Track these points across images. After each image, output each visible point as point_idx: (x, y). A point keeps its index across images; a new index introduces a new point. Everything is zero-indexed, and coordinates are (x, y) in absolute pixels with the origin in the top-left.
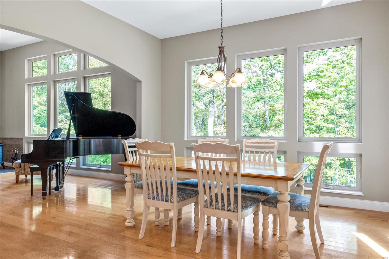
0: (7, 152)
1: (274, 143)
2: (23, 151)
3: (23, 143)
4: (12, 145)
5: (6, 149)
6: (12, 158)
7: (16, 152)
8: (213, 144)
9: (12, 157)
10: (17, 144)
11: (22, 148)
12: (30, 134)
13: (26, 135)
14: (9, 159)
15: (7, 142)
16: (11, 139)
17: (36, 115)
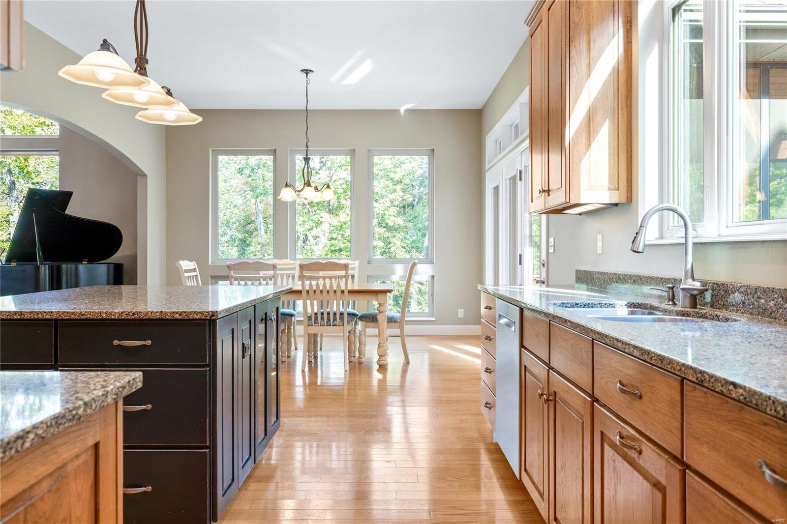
1: (354, 264)
8: (324, 262)
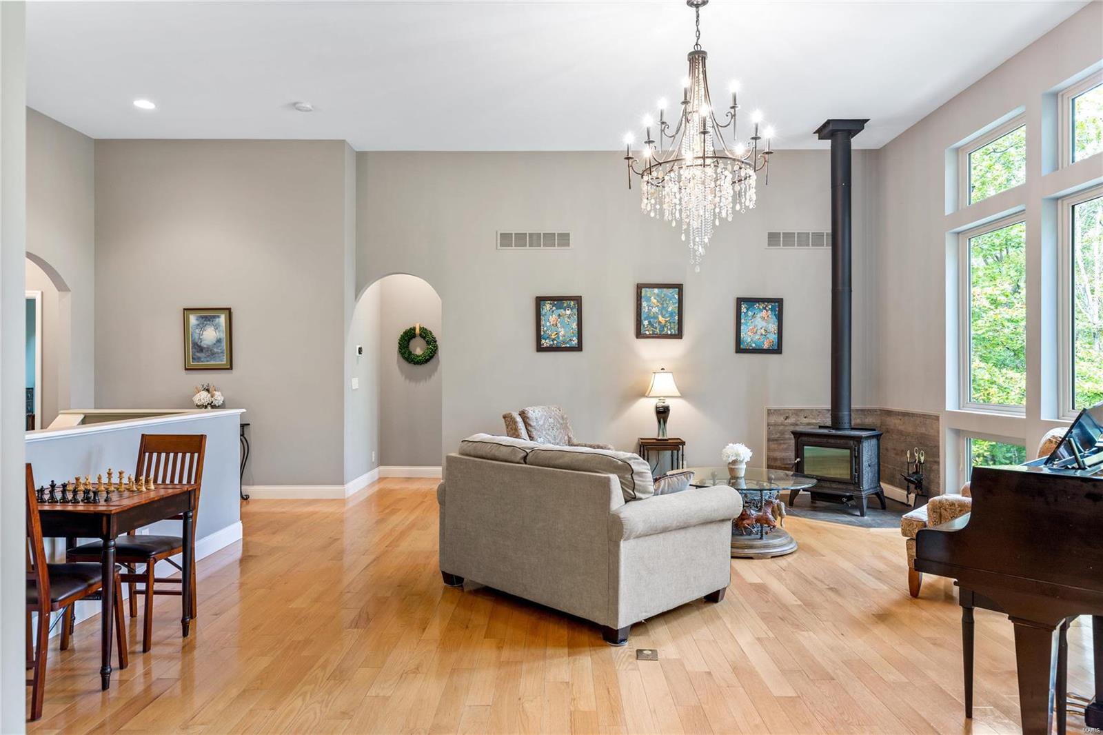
0: (893, 455)
2: (939, 457)
3: (941, 432)
4: (908, 435)
5: (890, 445)
6: (906, 479)
7: (919, 458)
9: (906, 475)
10: (921, 434)
11: (937, 447)
12: (963, 402)
13: (951, 405)
14: (898, 476)
15: (894, 422)
16: (904, 414)
17: (983, 333)
